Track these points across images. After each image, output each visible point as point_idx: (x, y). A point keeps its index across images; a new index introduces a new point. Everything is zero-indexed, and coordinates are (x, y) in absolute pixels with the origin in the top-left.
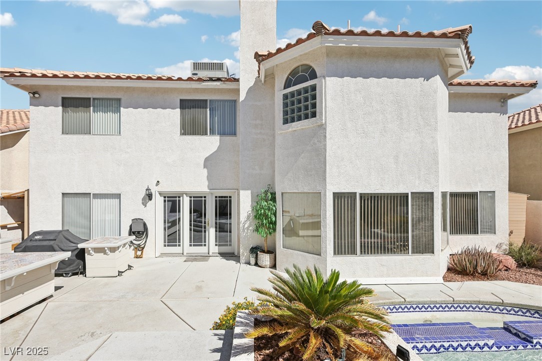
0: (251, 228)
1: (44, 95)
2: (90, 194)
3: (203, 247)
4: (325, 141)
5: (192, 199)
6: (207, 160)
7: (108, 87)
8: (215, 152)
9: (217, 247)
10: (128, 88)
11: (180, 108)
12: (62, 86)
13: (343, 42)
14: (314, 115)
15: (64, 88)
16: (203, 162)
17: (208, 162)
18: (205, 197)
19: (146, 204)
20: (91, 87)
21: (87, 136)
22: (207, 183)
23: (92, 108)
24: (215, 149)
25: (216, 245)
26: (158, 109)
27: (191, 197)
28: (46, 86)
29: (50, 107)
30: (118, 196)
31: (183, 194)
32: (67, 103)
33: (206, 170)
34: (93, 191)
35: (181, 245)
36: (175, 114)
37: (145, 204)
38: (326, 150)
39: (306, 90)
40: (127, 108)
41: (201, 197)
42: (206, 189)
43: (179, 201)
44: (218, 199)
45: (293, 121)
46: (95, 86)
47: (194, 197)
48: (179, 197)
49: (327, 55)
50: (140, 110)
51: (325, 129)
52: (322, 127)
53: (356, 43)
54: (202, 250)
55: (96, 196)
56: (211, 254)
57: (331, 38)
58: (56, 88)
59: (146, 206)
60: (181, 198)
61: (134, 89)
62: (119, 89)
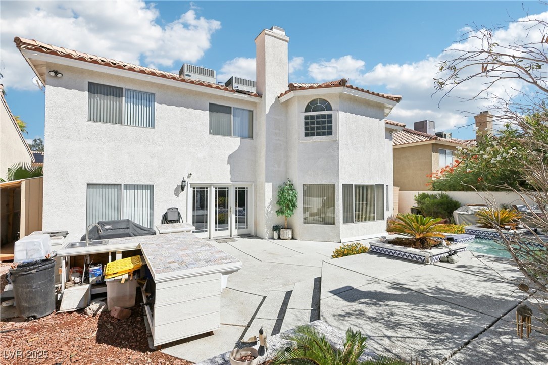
0: (272, 212)
1: (67, 76)
2: (121, 184)
3: (226, 231)
4: (339, 151)
5: (218, 190)
6: (230, 157)
7: (142, 81)
8: (237, 151)
9: (237, 230)
10: (162, 85)
11: (210, 111)
12: (89, 71)
13: (353, 93)
14: (330, 133)
15: (92, 73)
16: (227, 159)
17: (232, 159)
18: (228, 188)
19: (179, 194)
20: (123, 77)
21: (117, 126)
22: (230, 176)
23: (123, 98)
24: (237, 149)
25: (236, 228)
26: (190, 109)
27: (216, 188)
28: (68, 66)
29: (72, 90)
30: (150, 188)
31: (211, 186)
32: (94, 89)
33: (229, 166)
34: (123, 182)
35: (208, 231)
36: (205, 116)
37: (177, 195)
38: (339, 157)
39: (324, 116)
40: (161, 103)
41: (225, 188)
42: (229, 182)
43: (207, 191)
44: (238, 190)
45: (313, 135)
46: (127, 77)
47: (219, 188)
48: (207, 188)
49: (340, 98)
50: (173, 107)
51: (338, 144)
52: (336, 142)
53: (358, 94)
54: (225, 233)
55: (127, 187)
56: (233, 236)
57: (348, 89)
58: (82, 71)
59: (178, 196)
60: (209, 189)
61: (168, 87)
62: (152, 84)
